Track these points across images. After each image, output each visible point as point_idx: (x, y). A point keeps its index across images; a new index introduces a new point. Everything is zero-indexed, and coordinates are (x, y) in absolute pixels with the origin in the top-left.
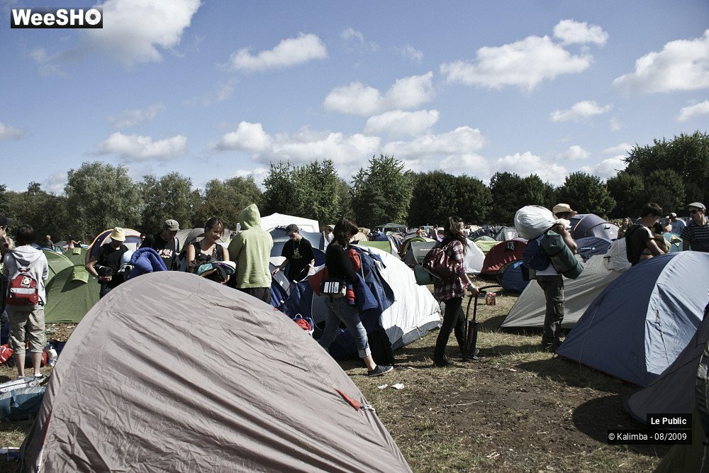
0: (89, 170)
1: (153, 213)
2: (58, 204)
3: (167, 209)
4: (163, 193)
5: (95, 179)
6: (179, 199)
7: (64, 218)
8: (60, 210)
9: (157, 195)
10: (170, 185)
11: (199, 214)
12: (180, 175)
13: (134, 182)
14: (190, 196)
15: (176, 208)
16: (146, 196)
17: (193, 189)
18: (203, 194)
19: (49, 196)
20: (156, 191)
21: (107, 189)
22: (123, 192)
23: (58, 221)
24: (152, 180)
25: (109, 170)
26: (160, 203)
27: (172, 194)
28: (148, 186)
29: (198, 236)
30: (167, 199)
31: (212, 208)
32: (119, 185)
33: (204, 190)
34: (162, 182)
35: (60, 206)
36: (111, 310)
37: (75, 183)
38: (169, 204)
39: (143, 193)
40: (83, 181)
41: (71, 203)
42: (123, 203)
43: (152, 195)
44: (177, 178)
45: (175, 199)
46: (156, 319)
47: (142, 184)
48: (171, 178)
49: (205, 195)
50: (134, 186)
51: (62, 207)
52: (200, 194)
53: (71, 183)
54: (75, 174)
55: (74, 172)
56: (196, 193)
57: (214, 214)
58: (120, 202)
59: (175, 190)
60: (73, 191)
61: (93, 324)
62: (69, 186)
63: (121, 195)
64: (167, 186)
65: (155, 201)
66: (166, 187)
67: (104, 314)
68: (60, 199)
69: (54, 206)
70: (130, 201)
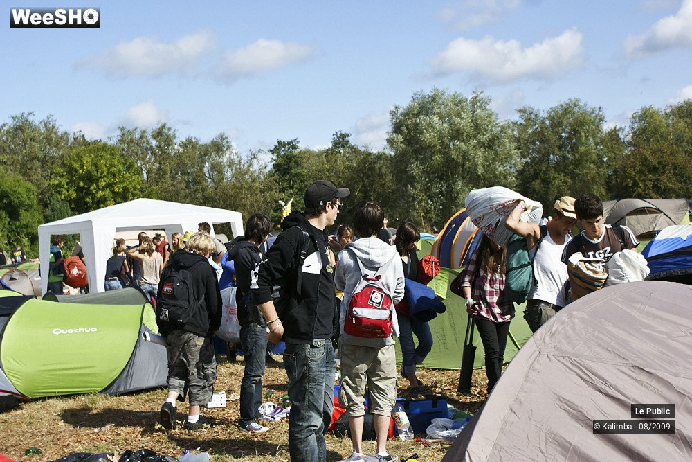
0: (424, 107)
1: (536, 176)
2: (377, 166)
3: (561, 166)
4: (553, 138)
5: (435, 118)
6: (582, 149)
7: (388, 188)
8: (381, 176)
9: (542, 141)
10: (565, 122)
11: (620, 173)
12: (582, 104)
13: (501, 121)
14: (603, 141)
15: (577, 163)
16: (523, 144)
17: (606, 127)
18: (626, 136)
19: (362, 153)
20: (540, 135)
21: (457, 134)
22: (484, 138)
23: (380, 195)
24: (533, 116)
25: (459, 102)
26: (549, 155)
27: (569, 138)
28: (526, 127)
29: (628, 215)
30: (560, 148)
31: (645, 160)
32: (477, 127)
33: (627, 129)
34: (551, 118)
35: (380, 168)
36: (557, 353)
37: (404, 129)
38: (564, 158)
39: (518, 140)
40: (416, 125)
41: (399, 164)
42: (485, 157)
43: (533, 143)
44: (576, 109)
45: (574, 149)
46: (637, 371)
47: (515, 124)
48: (567, 110)
49: (629, 138)
50: (503, 128)
51: (384, 170)
52: (621, 136)
53: (397, 128)
54: (403, 114)
55: (400, 111)
56: (614, 135)
57: (649, 172)
58: (479, 156)
59: (575, 132)
60: (401, 142)
61: (527, 376)
62: (394, 135)
63: (481, 144)
64: (559, 124)
65: (539, 153)
66: (557, 126)
67: (544, 359)
68: (380, 157)
69: (372, 169)
70: (496, 154)
